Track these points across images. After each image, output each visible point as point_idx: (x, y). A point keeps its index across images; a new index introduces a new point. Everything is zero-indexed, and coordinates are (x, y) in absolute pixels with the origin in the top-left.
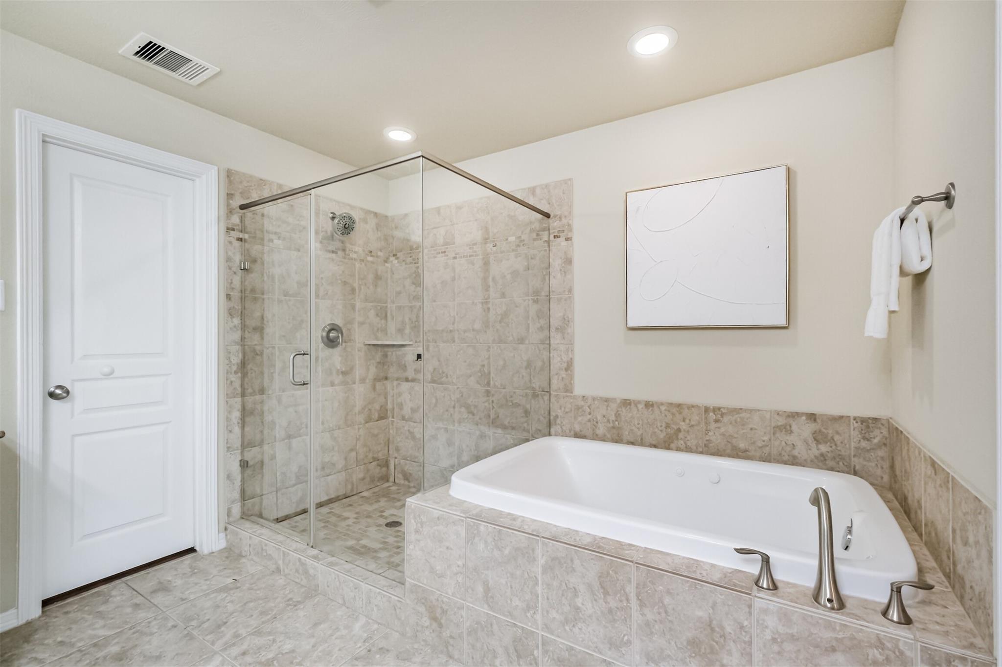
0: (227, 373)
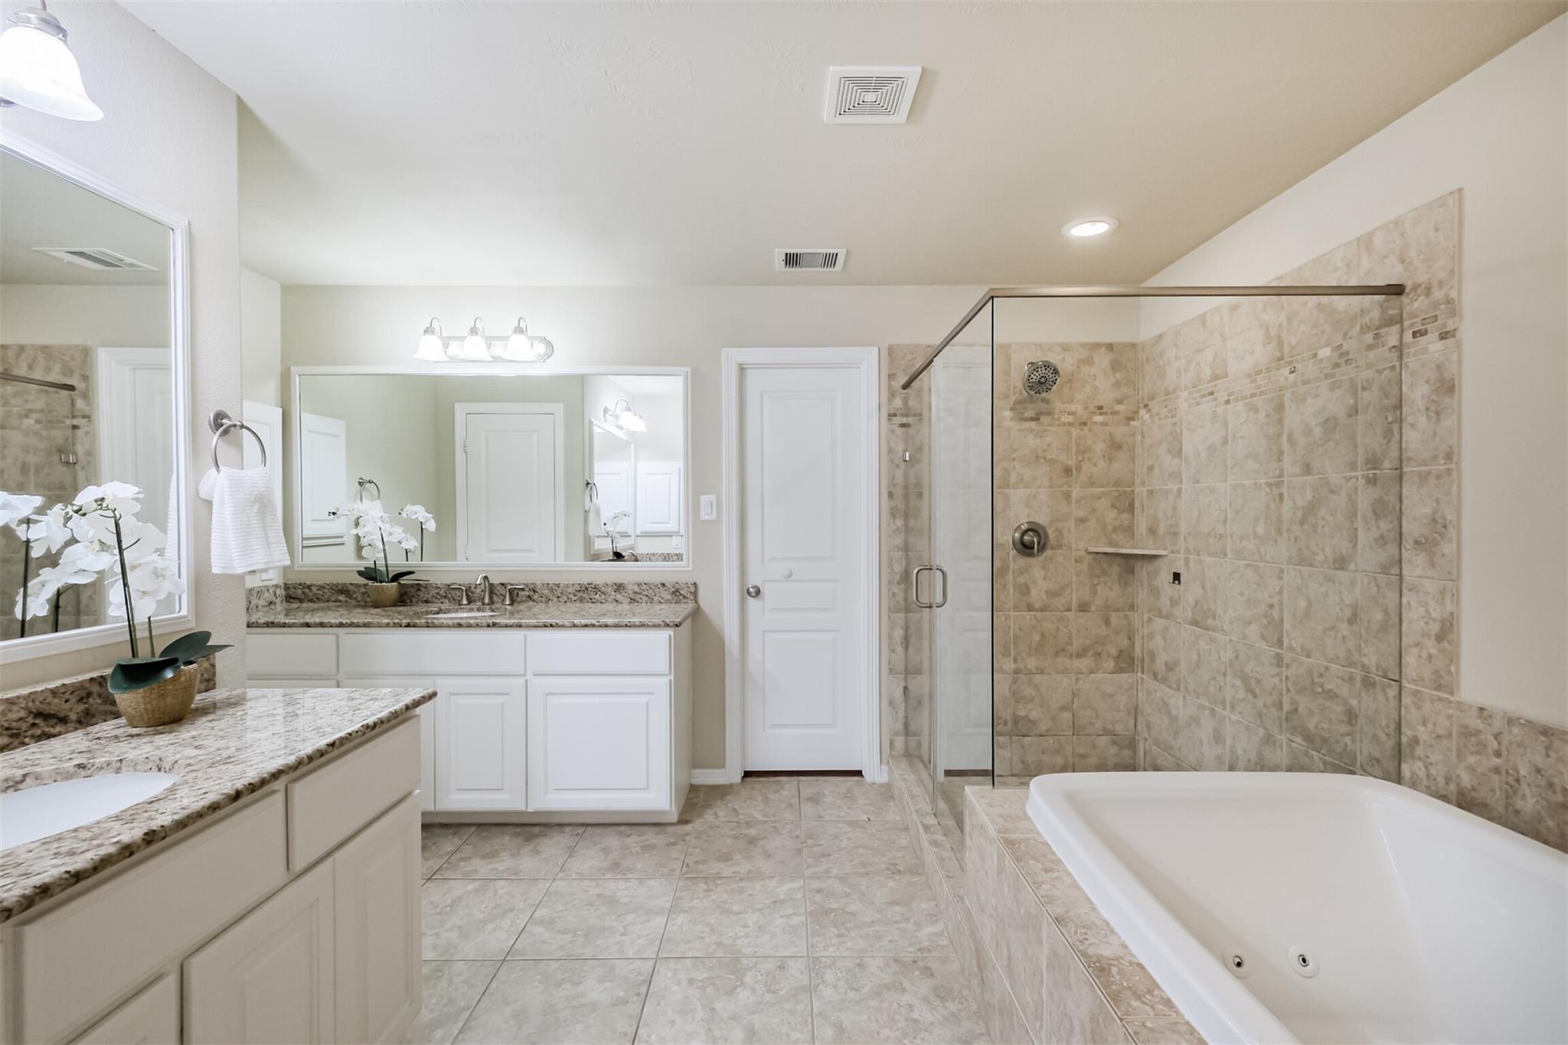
0: (889, 583)
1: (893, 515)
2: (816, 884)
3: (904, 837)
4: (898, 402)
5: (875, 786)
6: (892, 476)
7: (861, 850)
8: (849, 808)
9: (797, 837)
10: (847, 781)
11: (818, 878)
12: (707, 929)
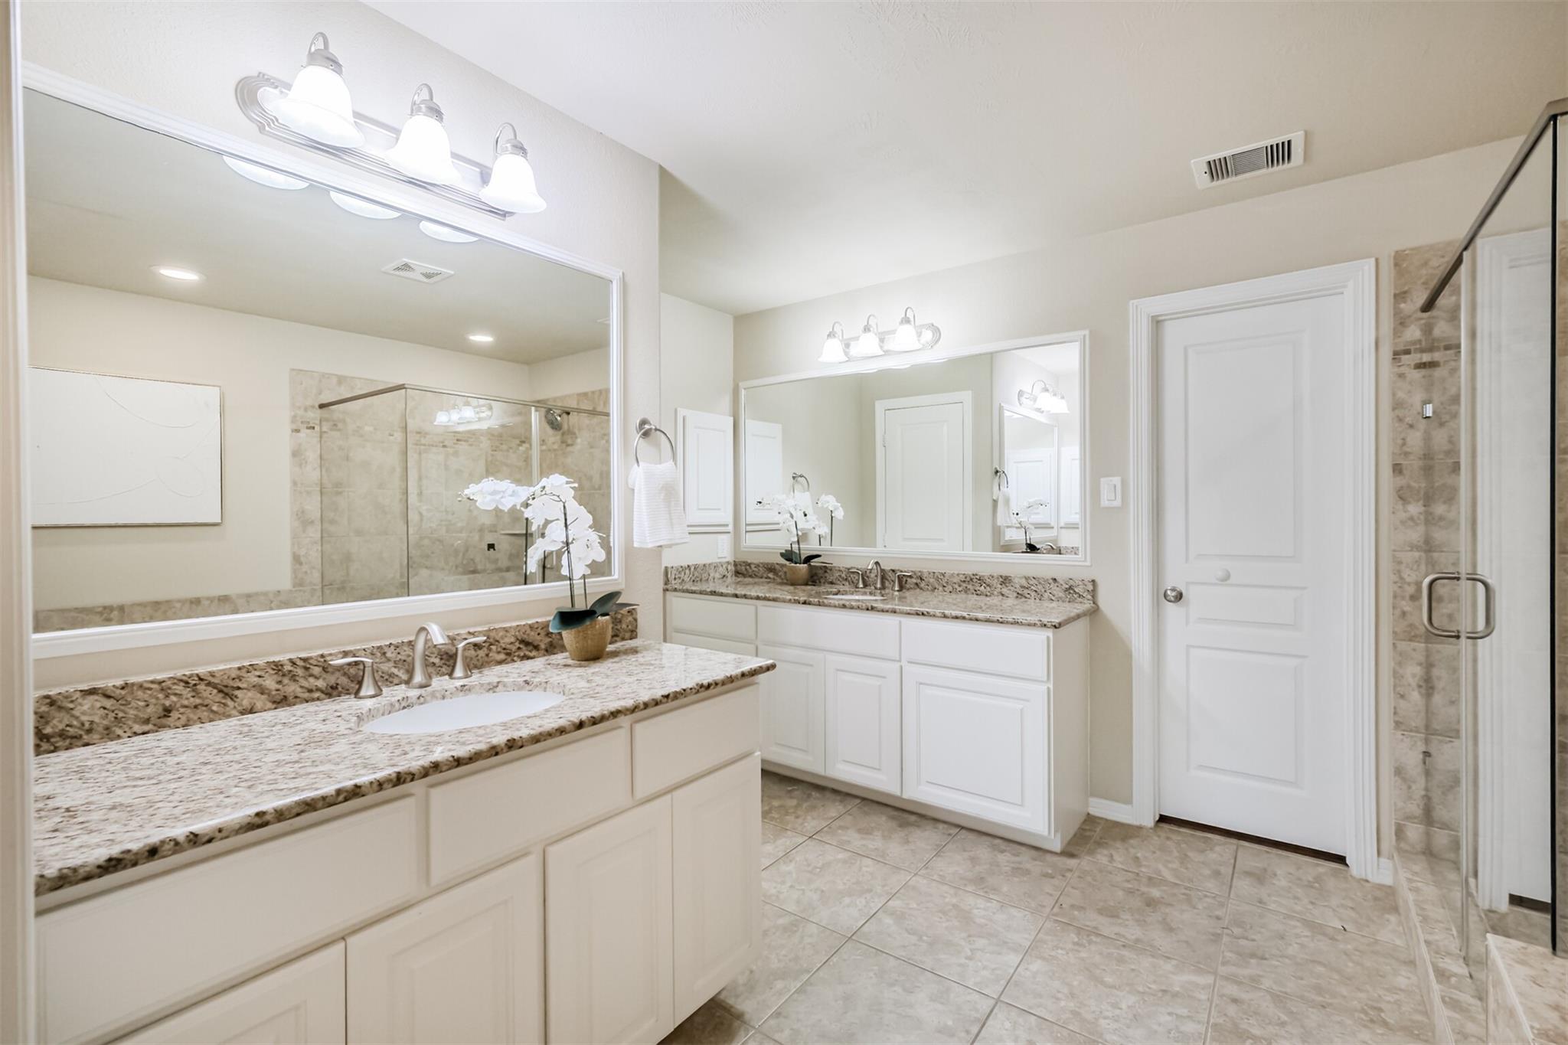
0: (1395, 597)
1: (1401, 498)
2: (1232, 990)
3: (1404, 973)
4: (1413, 333)
5: (1367, 885)
6: (1400, 442)
7: (1320, 969)
8: (1312, 903)
9: (1218, 918)
10: (1318, 865)
11: (1239, 983)
12: (1066, 990)
